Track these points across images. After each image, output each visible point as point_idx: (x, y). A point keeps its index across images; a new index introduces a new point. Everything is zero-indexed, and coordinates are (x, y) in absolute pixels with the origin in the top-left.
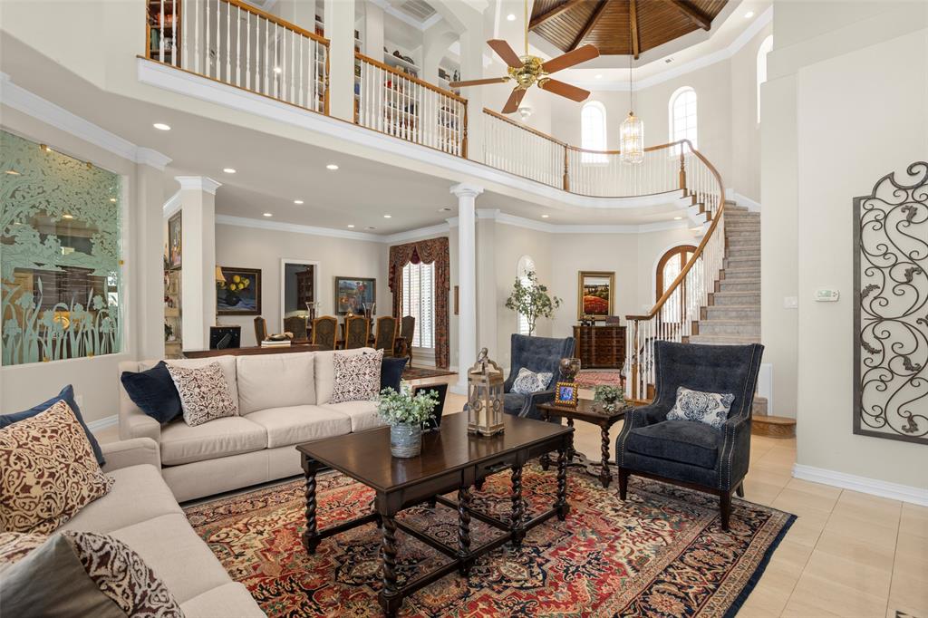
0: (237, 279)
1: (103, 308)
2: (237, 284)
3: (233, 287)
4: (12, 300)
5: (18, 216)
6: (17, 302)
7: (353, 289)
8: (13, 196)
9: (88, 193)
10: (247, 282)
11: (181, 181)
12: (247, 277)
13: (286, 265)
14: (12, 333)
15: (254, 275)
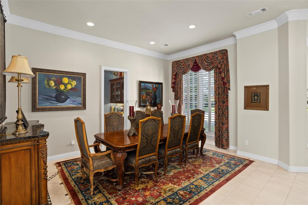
0: (65, 80)
2: (65, 85)
3: (62, 87)
7: (150, 89)
10: (74, 83)
12: (74, 79)
13: (106, 72)
15: (80, 78)
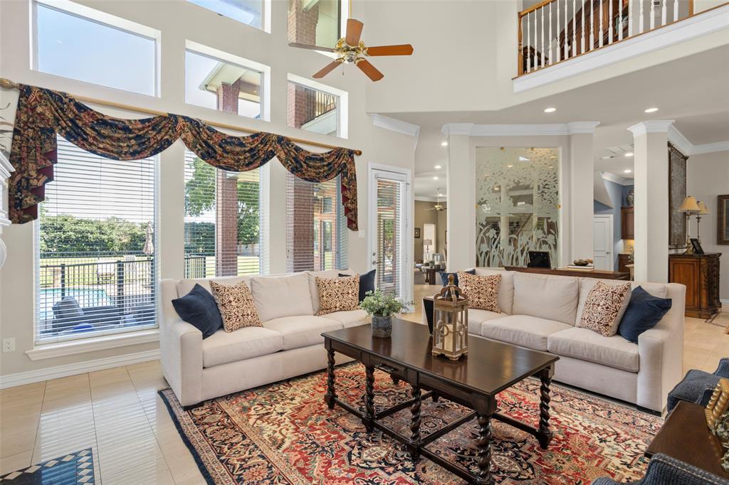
1: (543, 237)
4: (484, 234)
5: (488, 190)
6: (487, 235)
8: (485, 180)
9: (531, 166)
11: (632, 131)
14: (485, 251)
